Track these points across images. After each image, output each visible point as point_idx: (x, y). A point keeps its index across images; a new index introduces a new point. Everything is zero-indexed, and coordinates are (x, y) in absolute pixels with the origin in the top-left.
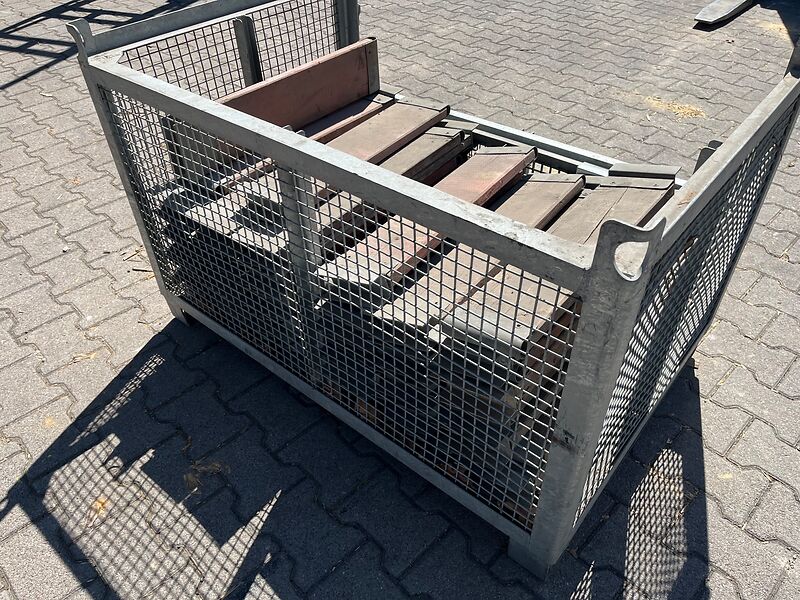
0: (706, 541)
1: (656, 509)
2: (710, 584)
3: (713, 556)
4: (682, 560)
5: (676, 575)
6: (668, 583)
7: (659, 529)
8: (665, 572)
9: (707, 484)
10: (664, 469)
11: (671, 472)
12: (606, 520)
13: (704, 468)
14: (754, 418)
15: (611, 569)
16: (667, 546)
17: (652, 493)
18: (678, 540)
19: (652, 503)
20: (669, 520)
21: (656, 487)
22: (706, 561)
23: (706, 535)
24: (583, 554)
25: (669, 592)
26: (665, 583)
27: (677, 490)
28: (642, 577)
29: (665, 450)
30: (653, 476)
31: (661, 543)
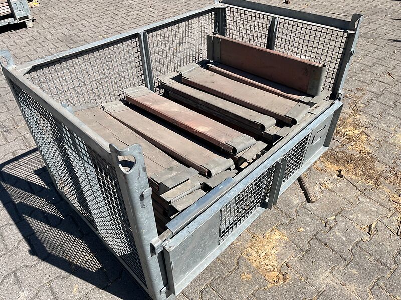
0: (51, 264)
1: (73, 249)
2: (35, 257)
3: (44, 263)
4: (49, 251)
5: (45, 246)
6: (44, 242)
7: (65, 247)
8: (48, 242)
9: (75, 278)
10: (90, 261)
11: (88, 263)
12: (78, 228)
13: (84, 280)
15: (59, 224)
16: (57, 247)
17: (81, 250)
18: (57, 253)
19: (77, 249)
20: (67, 252)
21: (84, 254)
22: (43, 260)
24: (69, 217)
27: (78, 262)
28: (51, 234)
29: (101, 266)
30: (89, 255)
31: (59, 245)
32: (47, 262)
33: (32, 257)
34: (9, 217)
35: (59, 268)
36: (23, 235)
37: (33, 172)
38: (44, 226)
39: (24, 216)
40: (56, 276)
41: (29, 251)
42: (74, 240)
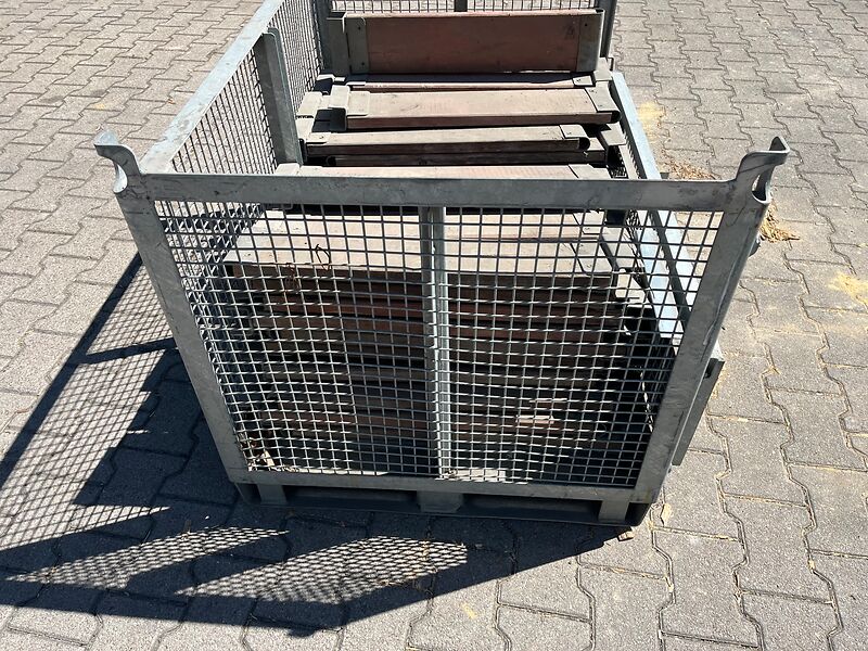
0: (369, 616)
1: (378, 561)
2: (318, 634)
3: (352, 627)
4: (334, 600)
5: (313, 600)
6: (300, 597)
7: (357, 570)
8: (310, 590)
9: (445, 597)
10: (436, 552)
11: (436, 560)
13: (465, 587)
14: (590, 620)
15: (289, 548)
16: (342, 583)
17: (396, 551)
18: (355, 590)
20: (373, 576)
21: (407, 552)
22: (344, 623)
23: (375, 614)
24: (293, 521)
25: (290, 599)
26: (299, 594)
27: (414, 572)
28: (295, 573)
29: (462, 546)
30: (420, 545)
31: (341, 577)
32: (356, 619)
33: (311, 639)
34: (142, 621)
35: (396, 608)
36: (233, 622)
37: (73, 507)
38: (260, 573)
39: (180, 592)
40: (407, 624)
41: (290, 635)
42: (357, 547)
